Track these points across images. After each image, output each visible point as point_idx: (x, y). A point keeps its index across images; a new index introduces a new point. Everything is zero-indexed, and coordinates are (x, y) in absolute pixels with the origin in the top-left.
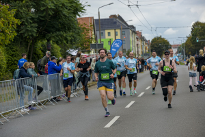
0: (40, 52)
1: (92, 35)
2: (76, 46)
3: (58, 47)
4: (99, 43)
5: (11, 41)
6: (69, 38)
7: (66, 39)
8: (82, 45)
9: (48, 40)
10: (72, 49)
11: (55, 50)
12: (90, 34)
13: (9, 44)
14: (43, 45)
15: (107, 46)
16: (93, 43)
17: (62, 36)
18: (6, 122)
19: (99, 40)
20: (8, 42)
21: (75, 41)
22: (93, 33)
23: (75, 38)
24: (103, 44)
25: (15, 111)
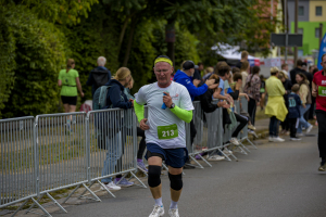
0: (149, 47)
1: (276, 11)
2: (236, 36)
3: (192, 37)
4: (292, 31)
5: (82, 17)
6: (220, 19)
7: (213, 20)
8: (249, 35)
9: (171, 21)
10: (225, 42)
11: (185, 46)
12: (272, 11)
13: (78, 25)
14: (155, 32)
15: (311, 41)
16: (278, 31)
17: (203, 13)
18: (59, 212)
19: (292, 25)
20: (73, 19)
21: (233, 26)
22: (279, 6)
23: (235, 21)
24: (301, 36)
25: (81, 186)
